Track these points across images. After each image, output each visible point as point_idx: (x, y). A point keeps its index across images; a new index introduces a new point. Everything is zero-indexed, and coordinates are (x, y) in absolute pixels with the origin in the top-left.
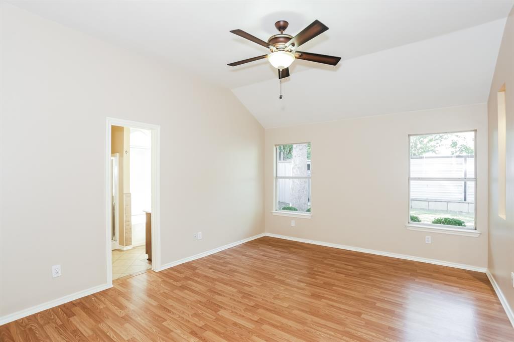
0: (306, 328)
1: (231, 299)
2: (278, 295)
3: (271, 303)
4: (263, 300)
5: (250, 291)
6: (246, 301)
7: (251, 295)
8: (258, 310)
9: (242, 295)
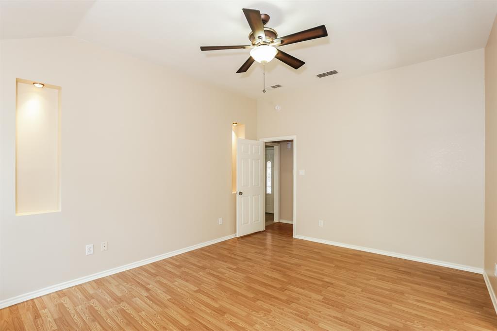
0: (248, 284)
1: (320, 312)
2: (265, 315)
3: (274, 306)
4: (283, 309)
5: (301, 323)
6: (302, 309)
7: (298, 315)
8: (286, 298)
9: (309, 317)
